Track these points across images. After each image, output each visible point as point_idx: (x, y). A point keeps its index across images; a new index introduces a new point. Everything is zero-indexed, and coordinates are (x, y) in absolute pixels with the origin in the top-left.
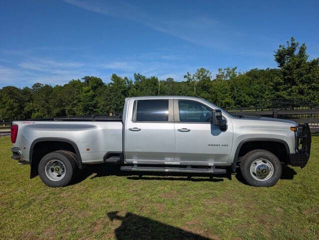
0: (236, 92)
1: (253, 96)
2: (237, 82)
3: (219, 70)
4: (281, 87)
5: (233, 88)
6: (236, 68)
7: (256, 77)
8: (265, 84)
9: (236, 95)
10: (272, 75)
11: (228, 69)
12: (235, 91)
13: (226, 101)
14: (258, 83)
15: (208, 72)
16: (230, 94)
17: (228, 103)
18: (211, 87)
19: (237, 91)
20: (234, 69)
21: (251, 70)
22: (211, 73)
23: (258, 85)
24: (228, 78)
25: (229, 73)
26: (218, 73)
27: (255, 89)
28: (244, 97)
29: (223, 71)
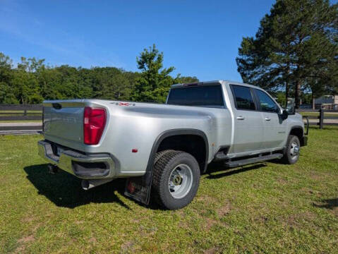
0: (46, 88)
1: (66, 94)
2: (46, 76)
3: (22, 58)
4: (147, 88)
5: (42, 83)
6: (44, 60)
7: (68, 74)
8: (78, 83)
9: (46, 92)
10: (84, 74)
11: (34, 59)
12: (45, 86)
13: (33, 97)
14: (71, 81)
15: (8, 58)
16: (39, 90)
17: (35, 100)
18: (13, 78)
19: (48, 87)
20: (41, 61)
21: (62, 66)
22: (12, 60)
23: (70, 83)
24: (34, 71)
25: (35, 65)
26: (20, 62)
27: (67, 87)
28: (56, 94)
29: (27, 61)
